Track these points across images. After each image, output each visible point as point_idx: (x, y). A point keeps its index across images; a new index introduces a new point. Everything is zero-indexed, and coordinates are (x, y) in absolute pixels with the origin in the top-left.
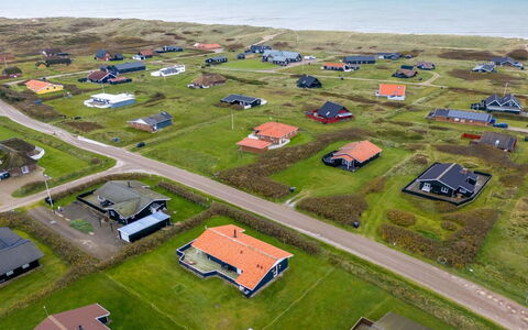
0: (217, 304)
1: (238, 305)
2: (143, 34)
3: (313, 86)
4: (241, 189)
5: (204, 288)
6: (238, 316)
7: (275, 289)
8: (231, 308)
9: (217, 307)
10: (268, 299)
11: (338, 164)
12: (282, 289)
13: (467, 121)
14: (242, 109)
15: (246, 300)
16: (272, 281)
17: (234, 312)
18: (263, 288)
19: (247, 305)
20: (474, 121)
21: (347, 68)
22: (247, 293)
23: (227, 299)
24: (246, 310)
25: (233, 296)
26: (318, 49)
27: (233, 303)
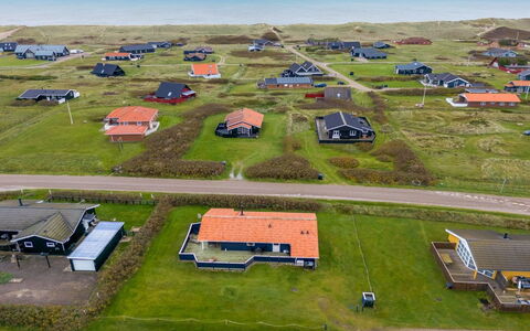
3: (115, 74)
4: (167, 177)
9: (295, 291)
11: (235, 134)
13: (295, 85)
14: (57, 103)
20: (301, 84)
21: (132, 57)
26: (77, 43)
27: (305, 280)
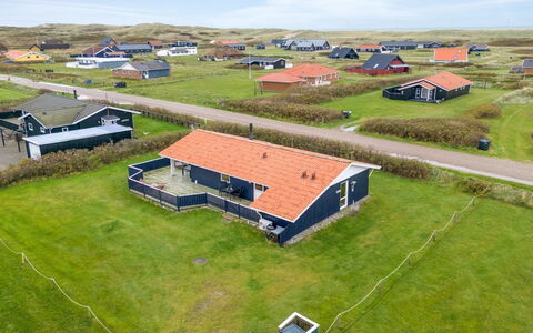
0: (199, 256)
1: (255, 259)
2: (156, 33)
5: (174, 227)
6: (254, 284)
7: (347, 232)
8: (236, 266)
9: (197, 264)
10: (335, 250)
12: (364, 231)
15: (277, 251)
16: (336, 217)
17: (246, 275)
18: (315, 228)
19: (280, 261)
22: (278, 231)
23: (228, 247)
24: (279, 271)
25: (244, 242)
27: (243, 255)
